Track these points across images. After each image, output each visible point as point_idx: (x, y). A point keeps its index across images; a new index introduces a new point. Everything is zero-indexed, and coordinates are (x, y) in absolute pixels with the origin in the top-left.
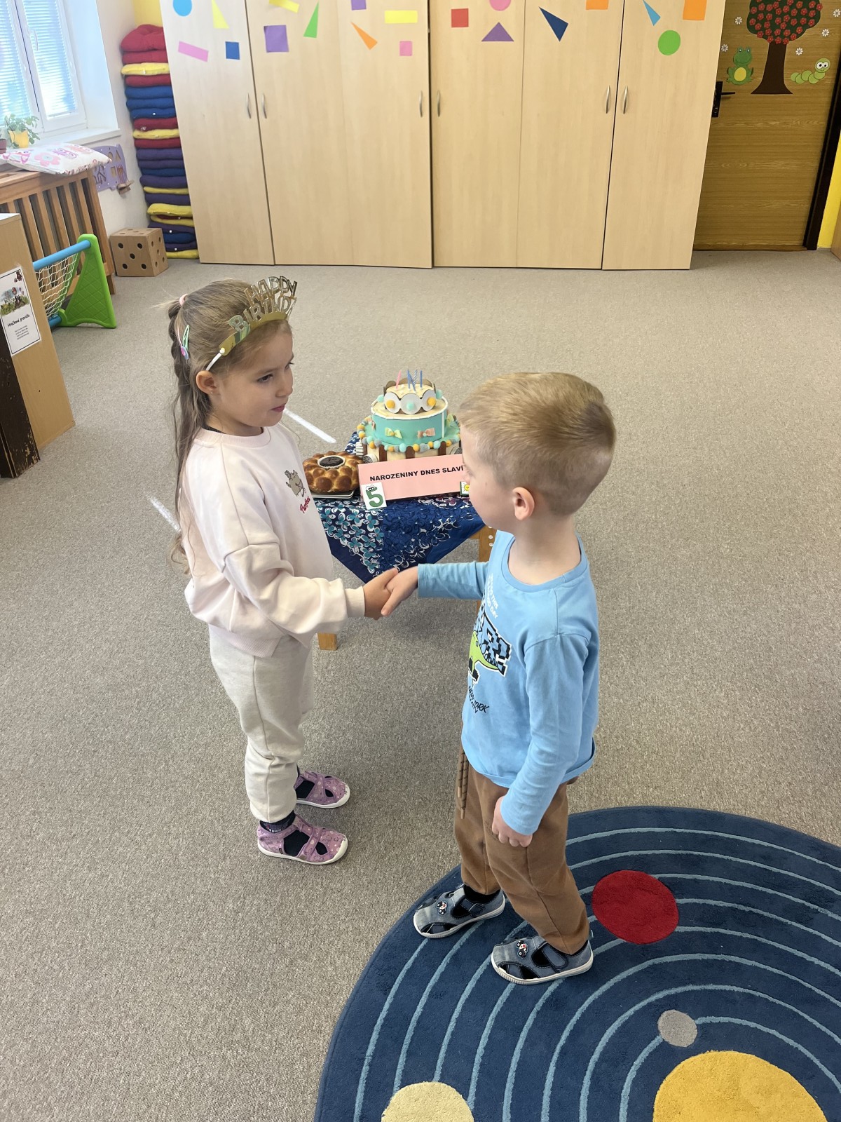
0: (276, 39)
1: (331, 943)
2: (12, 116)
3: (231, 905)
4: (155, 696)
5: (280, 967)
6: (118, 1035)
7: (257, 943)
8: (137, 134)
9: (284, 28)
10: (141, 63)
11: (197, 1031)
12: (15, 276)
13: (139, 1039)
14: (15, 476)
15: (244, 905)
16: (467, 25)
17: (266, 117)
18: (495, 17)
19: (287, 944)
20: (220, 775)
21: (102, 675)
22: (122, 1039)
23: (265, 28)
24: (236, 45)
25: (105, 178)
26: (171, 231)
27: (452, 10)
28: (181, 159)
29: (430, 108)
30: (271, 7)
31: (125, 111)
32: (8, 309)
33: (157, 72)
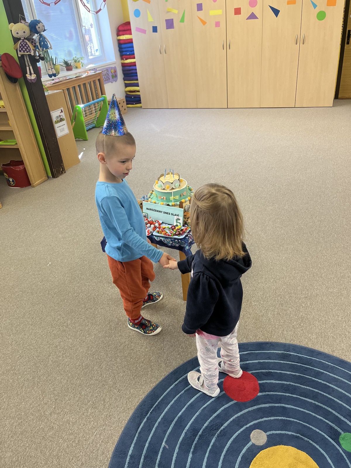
0: (170, 24)
1: (100, 306)
2: (75, 57)
3: (75, 295)
4: (75, 241)
5: (84, 310)
6: (34, 321)
8: (122, 61)
9: (173, 19)
10: (124, 35)
11: (55, 322)
12: (61, 111)
13: (39, 322)
14: (56, 177)
15: (79, 295)
16: (240, 14)
17: (166, 53)
18: (252, 10)
19: (87, 305)
20: (86, 263)
21: (62, 234)
22: (35, 322)
23: (166, 20)
24: (156, 27)
25: (109, 79)
26: (133, 97)
27: (235, 9)
28: (136, 70)
29: (227, 46)
30: (168, 12)
31: (118, 53)
32: (57, 122)
33: (129, 38)
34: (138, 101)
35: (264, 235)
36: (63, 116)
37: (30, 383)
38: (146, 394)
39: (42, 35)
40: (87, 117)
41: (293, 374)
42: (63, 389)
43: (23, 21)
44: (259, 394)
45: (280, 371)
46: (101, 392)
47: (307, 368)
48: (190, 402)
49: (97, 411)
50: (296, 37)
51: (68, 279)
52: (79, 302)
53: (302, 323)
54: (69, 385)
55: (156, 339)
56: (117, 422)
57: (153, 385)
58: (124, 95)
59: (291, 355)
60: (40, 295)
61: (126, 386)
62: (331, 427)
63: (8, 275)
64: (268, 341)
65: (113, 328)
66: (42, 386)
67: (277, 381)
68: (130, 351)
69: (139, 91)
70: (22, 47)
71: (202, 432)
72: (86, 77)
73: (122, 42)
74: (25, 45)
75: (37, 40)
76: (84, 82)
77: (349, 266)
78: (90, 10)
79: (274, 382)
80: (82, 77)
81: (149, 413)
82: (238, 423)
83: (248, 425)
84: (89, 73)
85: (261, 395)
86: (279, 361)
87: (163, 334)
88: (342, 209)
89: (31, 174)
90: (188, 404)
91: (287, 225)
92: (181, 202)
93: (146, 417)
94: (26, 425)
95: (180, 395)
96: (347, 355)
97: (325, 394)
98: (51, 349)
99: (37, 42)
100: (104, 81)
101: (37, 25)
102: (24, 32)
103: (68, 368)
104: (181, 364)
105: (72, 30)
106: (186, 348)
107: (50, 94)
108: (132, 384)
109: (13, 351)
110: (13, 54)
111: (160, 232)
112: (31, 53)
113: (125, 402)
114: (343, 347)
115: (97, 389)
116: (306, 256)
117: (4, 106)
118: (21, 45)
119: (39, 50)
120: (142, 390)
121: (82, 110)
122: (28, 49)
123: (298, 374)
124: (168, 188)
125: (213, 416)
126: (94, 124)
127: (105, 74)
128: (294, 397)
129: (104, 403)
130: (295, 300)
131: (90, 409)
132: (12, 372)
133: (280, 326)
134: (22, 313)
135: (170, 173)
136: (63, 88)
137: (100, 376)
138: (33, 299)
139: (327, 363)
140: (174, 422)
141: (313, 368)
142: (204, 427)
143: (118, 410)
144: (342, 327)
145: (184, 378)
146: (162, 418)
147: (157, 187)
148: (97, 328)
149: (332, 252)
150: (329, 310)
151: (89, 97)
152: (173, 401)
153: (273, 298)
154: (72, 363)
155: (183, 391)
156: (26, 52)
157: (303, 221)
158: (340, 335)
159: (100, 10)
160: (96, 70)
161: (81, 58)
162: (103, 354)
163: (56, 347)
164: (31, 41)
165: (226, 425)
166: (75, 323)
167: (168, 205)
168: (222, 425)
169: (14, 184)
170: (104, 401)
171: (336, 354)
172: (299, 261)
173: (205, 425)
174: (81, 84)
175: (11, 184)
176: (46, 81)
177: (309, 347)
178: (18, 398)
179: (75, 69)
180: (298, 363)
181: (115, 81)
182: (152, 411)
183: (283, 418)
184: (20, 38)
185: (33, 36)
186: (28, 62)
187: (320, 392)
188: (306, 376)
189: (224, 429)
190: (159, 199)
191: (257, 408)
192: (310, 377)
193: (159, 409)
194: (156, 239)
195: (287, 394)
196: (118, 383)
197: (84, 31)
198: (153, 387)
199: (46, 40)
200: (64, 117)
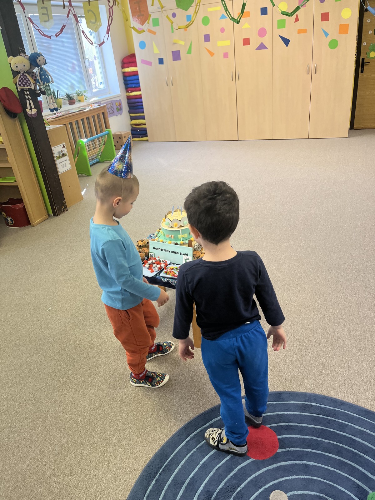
0: (176, 56)
1: (104, 355)
2: (79, 90)
3: (77, 342)
4: (77, 283)
7: (81, 353)
8: (128, 94)
9: (179, 51)
10: (128, 67)
11: (55, 373)
12: (62, 146)
14: (58, 216)
15: (81, 343)
16: (249, 44)
17: (173, 85)
18: (261, 40)
19: (90, 354)
20: (89, 307)
21: (63, 277)
22: (32, 373)
23: (172, 52)
24: (162, 59)
25: (114, 112)
26: (139, 130)
27: (243, 39)
28: (142, 102)
29: (236, 77)
30: (175, 43)
31: (123, 86)
32: (59, 158)
33: (134, 70)
34: (144, 134)
35: (280, 274)
36: (65, 151)
37: (27, 442)
38: (155, 453)
39: (43, 68)
40: (90, 151)
41: (315, 427)
42: (63, 448)
43: (22, 54)
44: (279, 451)
45: (301, 425)
46: (105, 451)
47: (330, 420)
48: (202, 461)
49: (100, 473)
50: (307, 68)
51: (69, 325)
52: (81, 350)
53: (323, 370)
54: (70, 444)
55: (165, 391)
56: (122, 486)
57: (162, 442)
58: (130, 128)
59: (312, 405)
60: (39, 343)
61: (132, 445)
62: (358, 486)
63: (4, 322)
64: (286, 390)
65: (118, 378)
66: (40, 445)
67: (298, 435)
68: (137, 404)
69: (145, 124)
70: (22, 81)
71: (217, 495)
72: (89, 111)
73: (126, 74)
74: (25, 79)
75: (38, 73)
76: (87, 116)
77: (372, 306)
78: (93, 42)
79: (295, 437)
80: (85, 110)
81: (158, 474)
82: (256, 484)
83: (267, 486)
84: (93, 106)
85: (281, 452)
86: (300, 413)
87: (173, 385)
88: (362, 245)
89: (31, 213)
90: (201, 463)
91: (303, 263)
92: (190, 240)
93: (155, 479)
94: (22, 489)
95: (192, 454)
96: (372, 405)
97: (350, 449)
98: (50, 404)
99: (38, 76)
100: (108, 114)
101: (38, 58)
102: (24, 66)
103: (69, 425)
104: (193, 418)
105: (75, 62)
106: (197, 400)
107: (51, 128)
108: (138, 442)
109: (9, 406)
110: (13, 88)
111: (168, 273)
112: (31, 87)
113: (132, 462)
114: (368, 396)
115: (100, 448)
116: (325, 296)
117: (3, 142)
118: (20, 79)
119: (40, 84)
120: (150, 449)
121: (86, 144)
122: (28, 83)
123: (321, 427)
124: (176, 226)
125: (228, 477)
126: (98, 158)
127: (110, 108)
128: (317, 453)
129: (108, 464)
130: (315, 344)
131: (93, 471)
132: (7, 429)
133: (300, 374)
134: (19, 364)
135: (178, 210)
136: (66, 122)
137: (103, 434)
138: (31, 348)
139: (352, 414)
140: (185, 485)
141: (337, 420)
142: (218, 489)
143: (124, 472)
144: (366, 373)
145: (196, 434)
146: (172, 480)
147: (165, 225)
148: (101, 379)
149: (353, 291)
150: (351, 355)
151: (93, 131)
152: (184, 460)
153: (291, 342)
154: (73, 419)
155: (195, 449)
156: (26, 86)
157: (321, 258)
158: (365, 382)
159: (104, 42)
160: (100, 103)
161: (85, 91)
162: (107, 408)
163: (56, 401)
164: (31, 75)
165: (242, 486)
166: (76, 374)
167: (176, 244)
168: (239, 487)
169: (12, 223)
170: (108, 462)
171: (361, 404)
172: (318, 301)
173: (220, 487)
174: (85, 118)
175: (9, 223)
176: (48, 115)
177: (332, 397)
178: (14, 458)
179: (78, 103)
180: (321, 415)
181: (120, 114)
182: (161, 472)
183: (305, 477)
184: (20, 72)
185: (34, 70)
186: (28, 97)
187: (345, 446)
188: (329, 429)
189: (240, 491)
190: (167, 238)
191: (276, 466)
192: (334, 430)
193: (169, 469)
194: (163, 280)
195: (309, 450)
196: (123, 441)
197: (87, 64)
198: (162, 445)
199: (47, 73)
200: (66, 153)
